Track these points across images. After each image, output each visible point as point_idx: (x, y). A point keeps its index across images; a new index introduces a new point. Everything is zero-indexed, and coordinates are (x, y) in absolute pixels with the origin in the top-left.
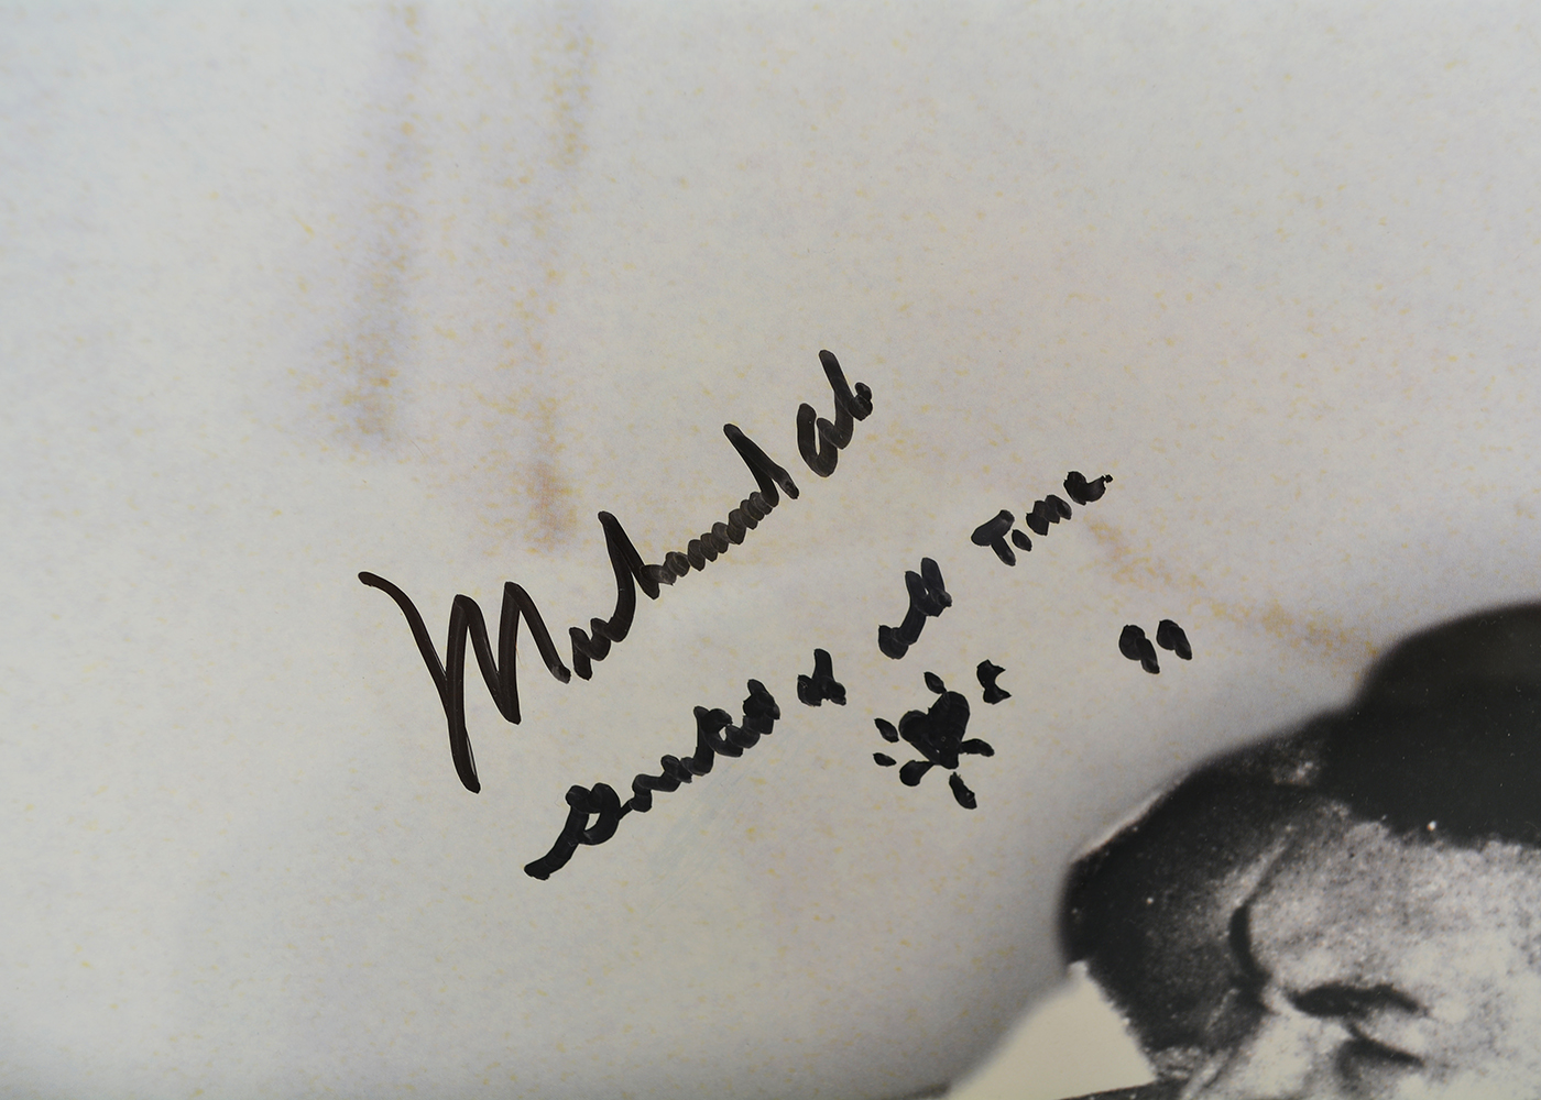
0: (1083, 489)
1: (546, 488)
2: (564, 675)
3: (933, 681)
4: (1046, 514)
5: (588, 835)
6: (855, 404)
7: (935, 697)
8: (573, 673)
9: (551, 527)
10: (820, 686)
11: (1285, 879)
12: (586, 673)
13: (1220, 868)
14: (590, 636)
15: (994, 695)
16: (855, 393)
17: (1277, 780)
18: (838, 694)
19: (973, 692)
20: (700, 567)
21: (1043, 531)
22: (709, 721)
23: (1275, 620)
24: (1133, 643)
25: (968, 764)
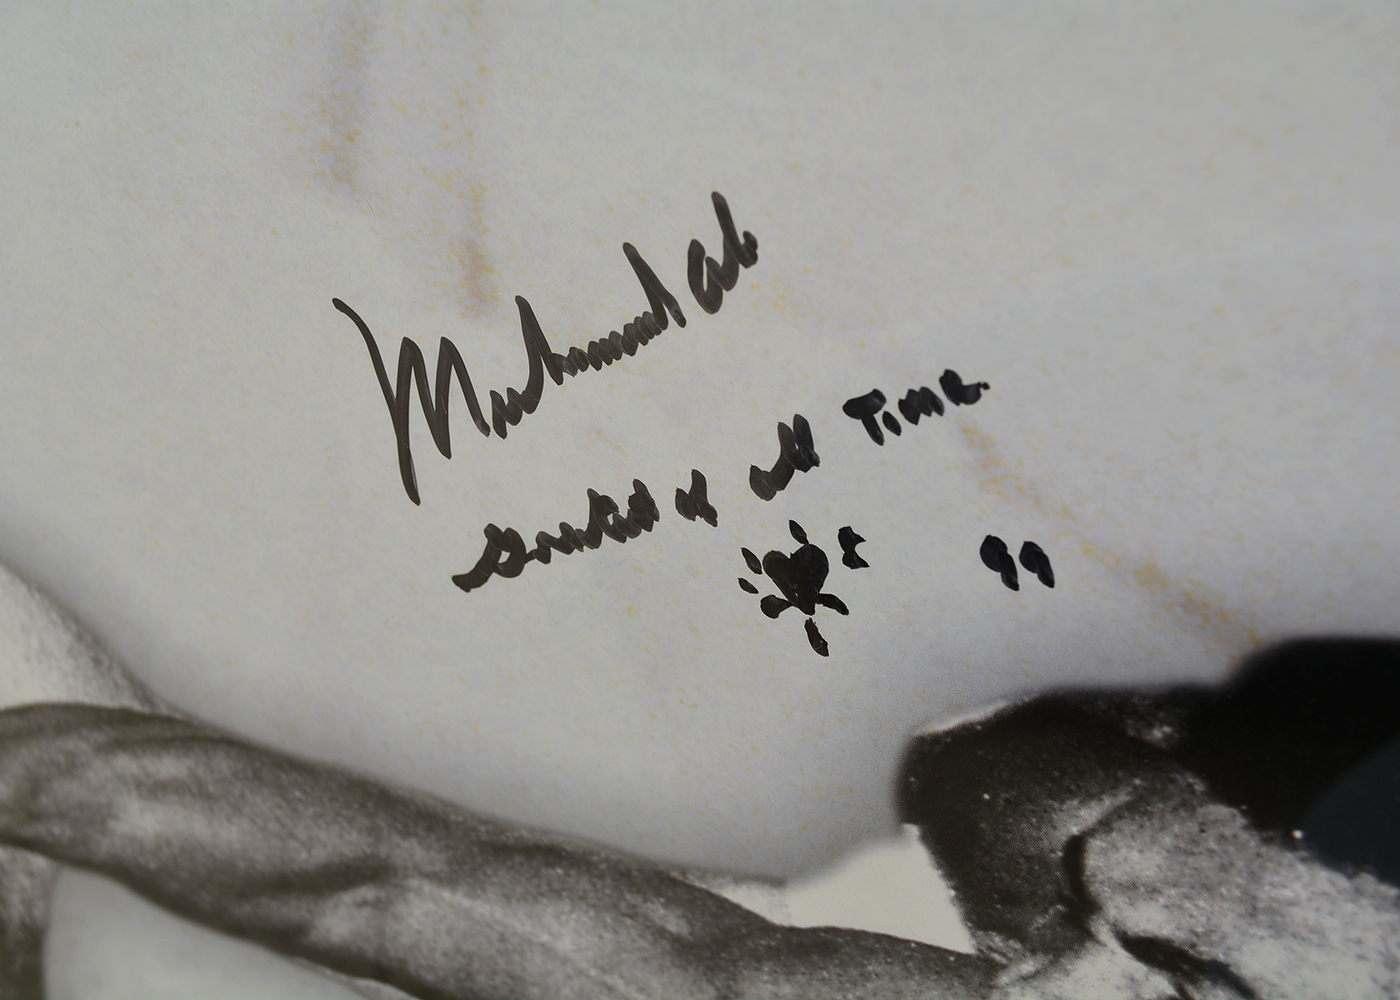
0: (961, 391)
1: (475, 263)
2: (485, 429)
3: (796, 530)
4: (919, 404)
5: (500, 568)
6: (742, 251)
7: (798, 546)
8: (492, 429)
9: (479, 300)
10: (695, 502)
11: (1127, 826)
12: (503, 434)
13: (1063, 794)
14: (506, 402)
15: (853, 561)
16: (742, 240)
17: (1131, 733)
18: (711, 516)
19: (834, 553)
20: (598, 367)
21: (914, 420)
22: (600, 505)
23: (1149, 576)
24: (993, 552)
25: (823, 615)
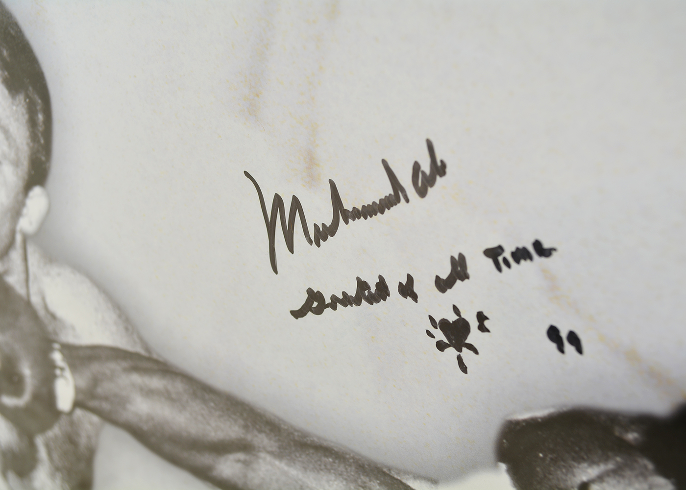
0: (542, 251)
1: (311, 161)
2: (310, 242)
3: (456, 310)
4: (521, 255)
5: (313, 309)
6: (439, 169)
7: (455, 317)
8: (314, 242)
9: (311, 179)
10: (407, 290)
11: (612, 481)
12: (318, 245)
13: (579, 459)
14: (321, 230)
15: (482, 328)
16: (439, 164)
17: (617, 433)
18: (415, 297)
19: (474, 324)
20: (366, 218)
21: (518, 261)
22: (362, 285)
23: (632, 356)
24: (553, 333)
25: (466, 353)
